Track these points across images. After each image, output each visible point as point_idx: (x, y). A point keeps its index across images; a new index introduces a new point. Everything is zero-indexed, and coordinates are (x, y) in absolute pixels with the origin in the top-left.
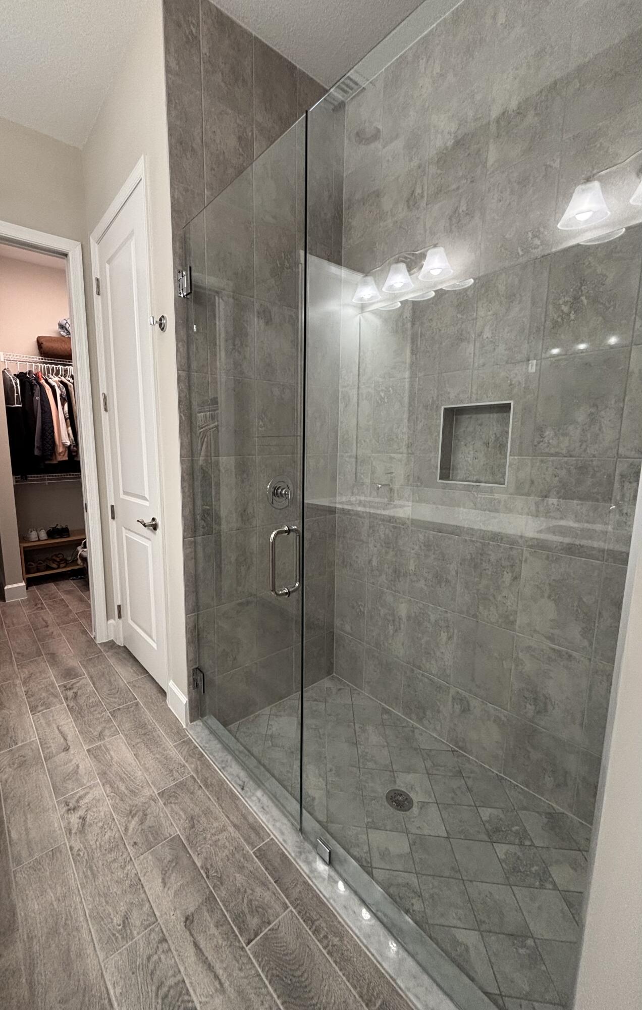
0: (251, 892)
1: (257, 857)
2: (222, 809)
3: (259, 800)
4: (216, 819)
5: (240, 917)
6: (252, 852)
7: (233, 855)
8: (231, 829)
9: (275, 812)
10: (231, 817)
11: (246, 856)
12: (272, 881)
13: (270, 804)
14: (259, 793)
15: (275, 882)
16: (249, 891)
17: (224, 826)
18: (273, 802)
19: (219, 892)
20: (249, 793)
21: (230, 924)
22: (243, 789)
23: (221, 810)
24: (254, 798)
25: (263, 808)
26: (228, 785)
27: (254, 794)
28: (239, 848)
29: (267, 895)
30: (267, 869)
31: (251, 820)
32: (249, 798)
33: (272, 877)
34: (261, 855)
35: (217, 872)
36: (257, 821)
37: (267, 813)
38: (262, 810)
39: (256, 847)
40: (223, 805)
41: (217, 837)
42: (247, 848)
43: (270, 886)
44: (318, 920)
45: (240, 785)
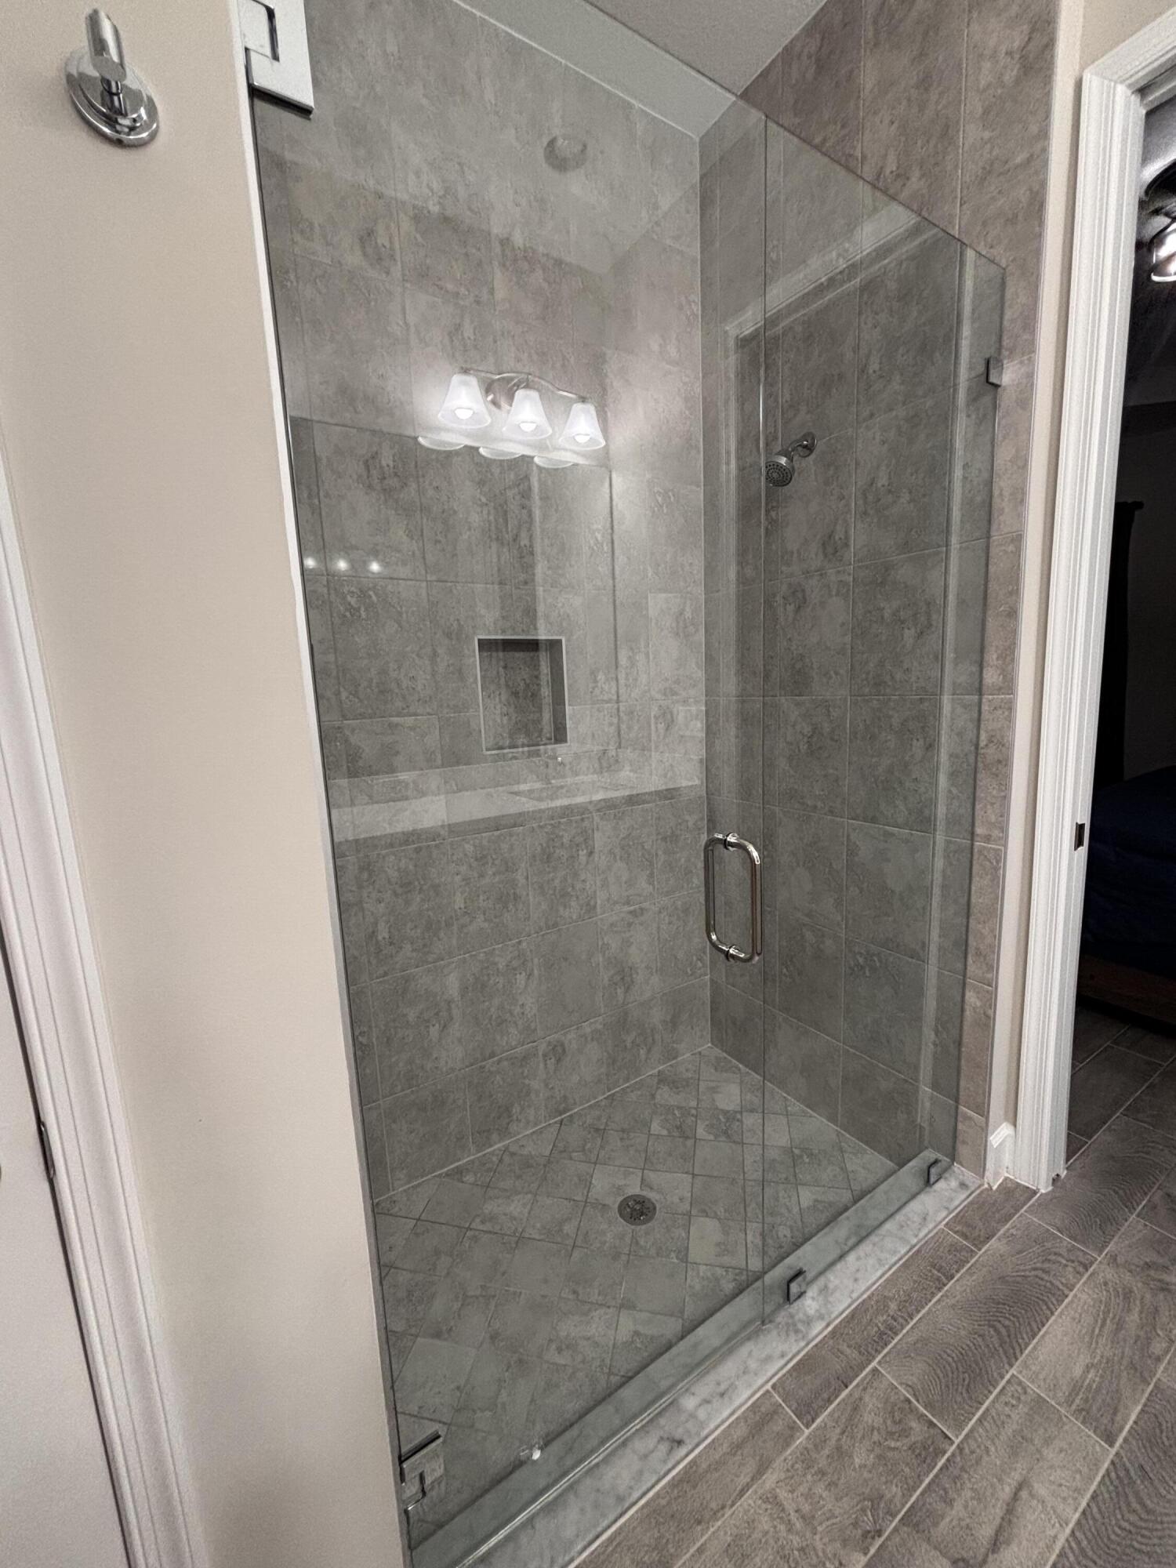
0: (876, 1433)
1: (813, 1421)
2: (723, 1507)
3: (707, 1402)
4: (751, 1523)
5: (920, 1454)
6: (807, 1432)
7: (822, 1473)
8: (770, 1479)
9: (728, 1368)
10: (744, 1480)
11: (818, 1442)
12: (847, 1391)
13: (712, 1378)
14: (689, 1403)
15: (847, 1387)
16: (876, 1437)
17: (766, 1501)
18: (707, 1372)
19: (897, 1500)
20: (689, 1425)
21: (936, 1476)
22: (680, 1443)
23: (728, 1512)
24: (702, 1414)
25: (722, 1395)
26: (657, 1495)
27: (693, 1416)
28: (806, 1459)
29: (871, 1402)
30: (830, 1401)
31: (741, 1432)
32: (702, 1425)
33: (840, 1391)
34: (807, 1411)
35: (863, 1510)
36: (744, 1417)
37: (732, 1387)
38: (726, 1398)
39: (794, 1422)
40: (713, 1505)
41: (793, 1517)
42: (800, 1441)
43: (856, 1395)
44: (877, 1325)
45: (671, 1450)
